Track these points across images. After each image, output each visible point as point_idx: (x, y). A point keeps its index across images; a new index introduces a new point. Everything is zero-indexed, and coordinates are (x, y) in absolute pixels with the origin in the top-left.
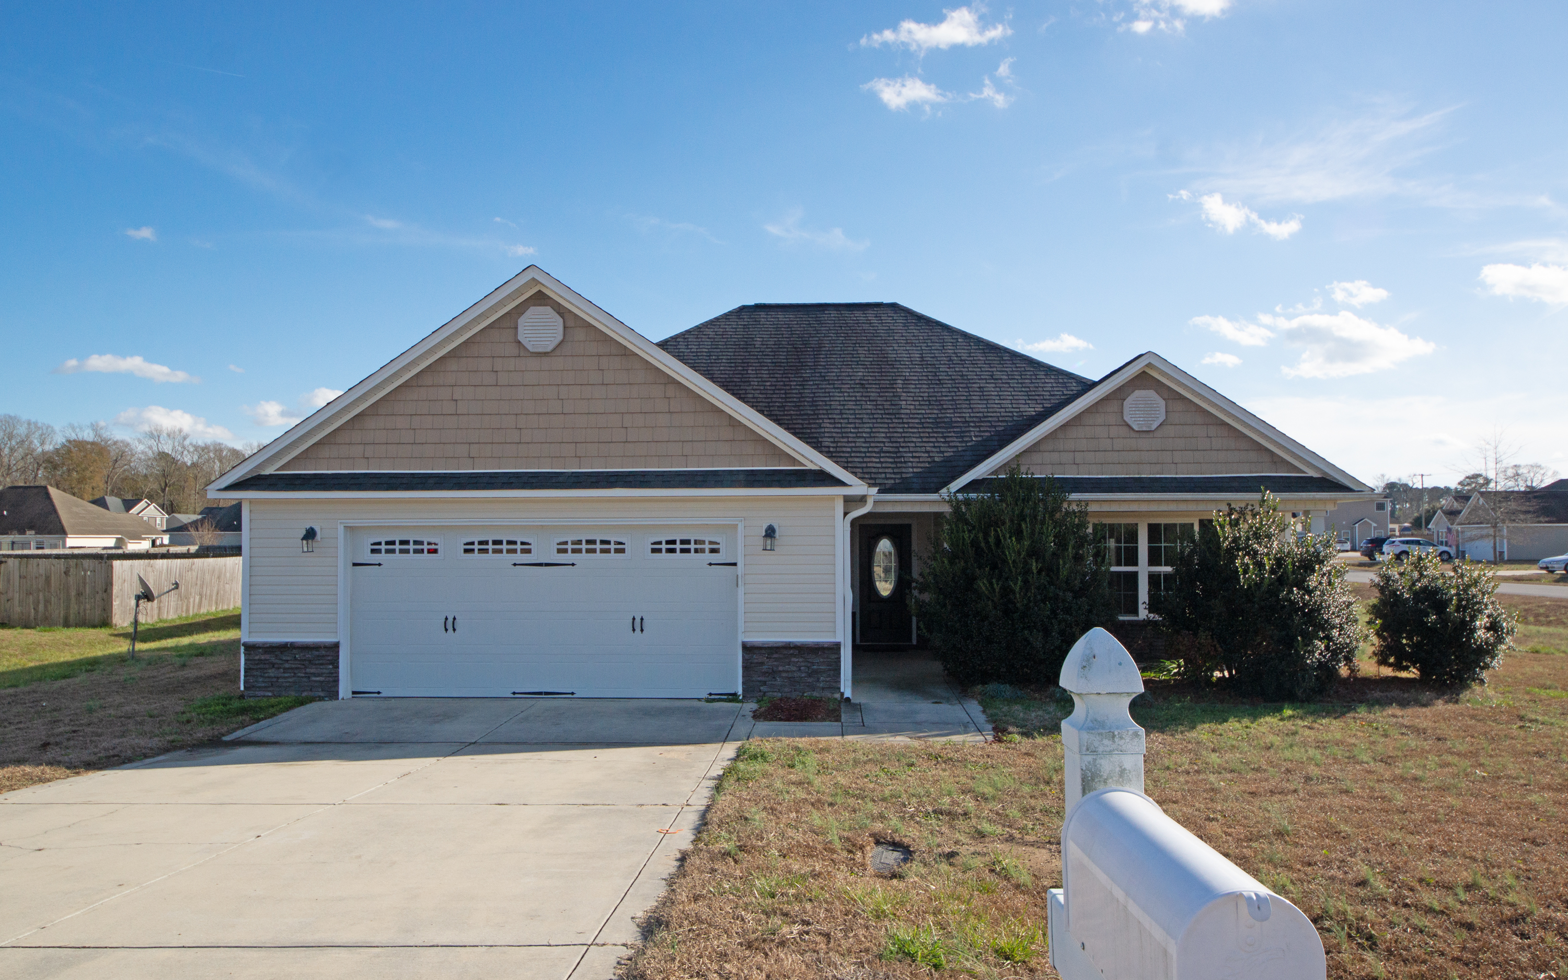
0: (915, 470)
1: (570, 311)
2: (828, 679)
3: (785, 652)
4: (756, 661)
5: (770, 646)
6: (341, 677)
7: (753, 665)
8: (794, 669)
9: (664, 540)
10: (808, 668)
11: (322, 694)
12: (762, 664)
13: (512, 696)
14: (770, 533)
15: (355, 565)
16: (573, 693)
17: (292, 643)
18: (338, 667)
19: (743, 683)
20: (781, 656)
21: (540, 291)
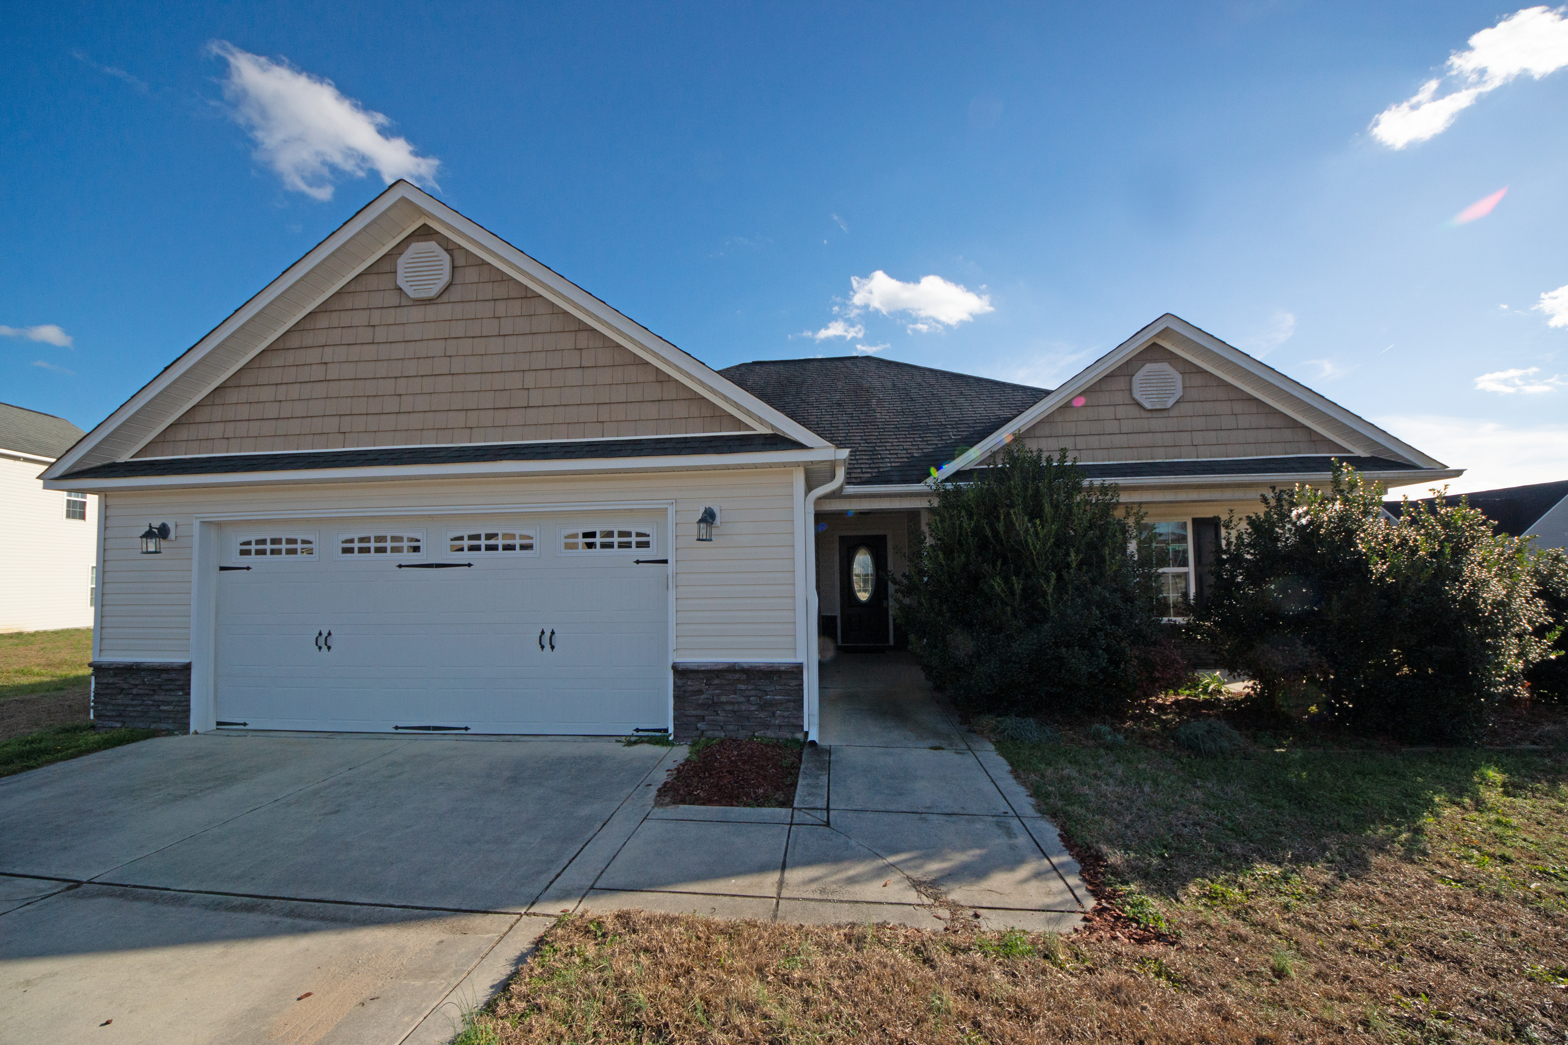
0: (893, 464)
1: (460, 247)
2: (786, 714)
3: (730, 676)
4: (691, 688)
5: (709, 668)
6: (192, 706)
7: (688, 694)
8: (742, 699)
9: (580, 531)
10: (760, 698)
11: (170, 727)
12: (700, 692)
13: (395, 731)
14: (709, 517)
15: (222, 569)
16: (466, 729)
17: (138, 664)
18: (189, 694)
19: (675, 718)
20: (725, 682)
21: (425, 224)
